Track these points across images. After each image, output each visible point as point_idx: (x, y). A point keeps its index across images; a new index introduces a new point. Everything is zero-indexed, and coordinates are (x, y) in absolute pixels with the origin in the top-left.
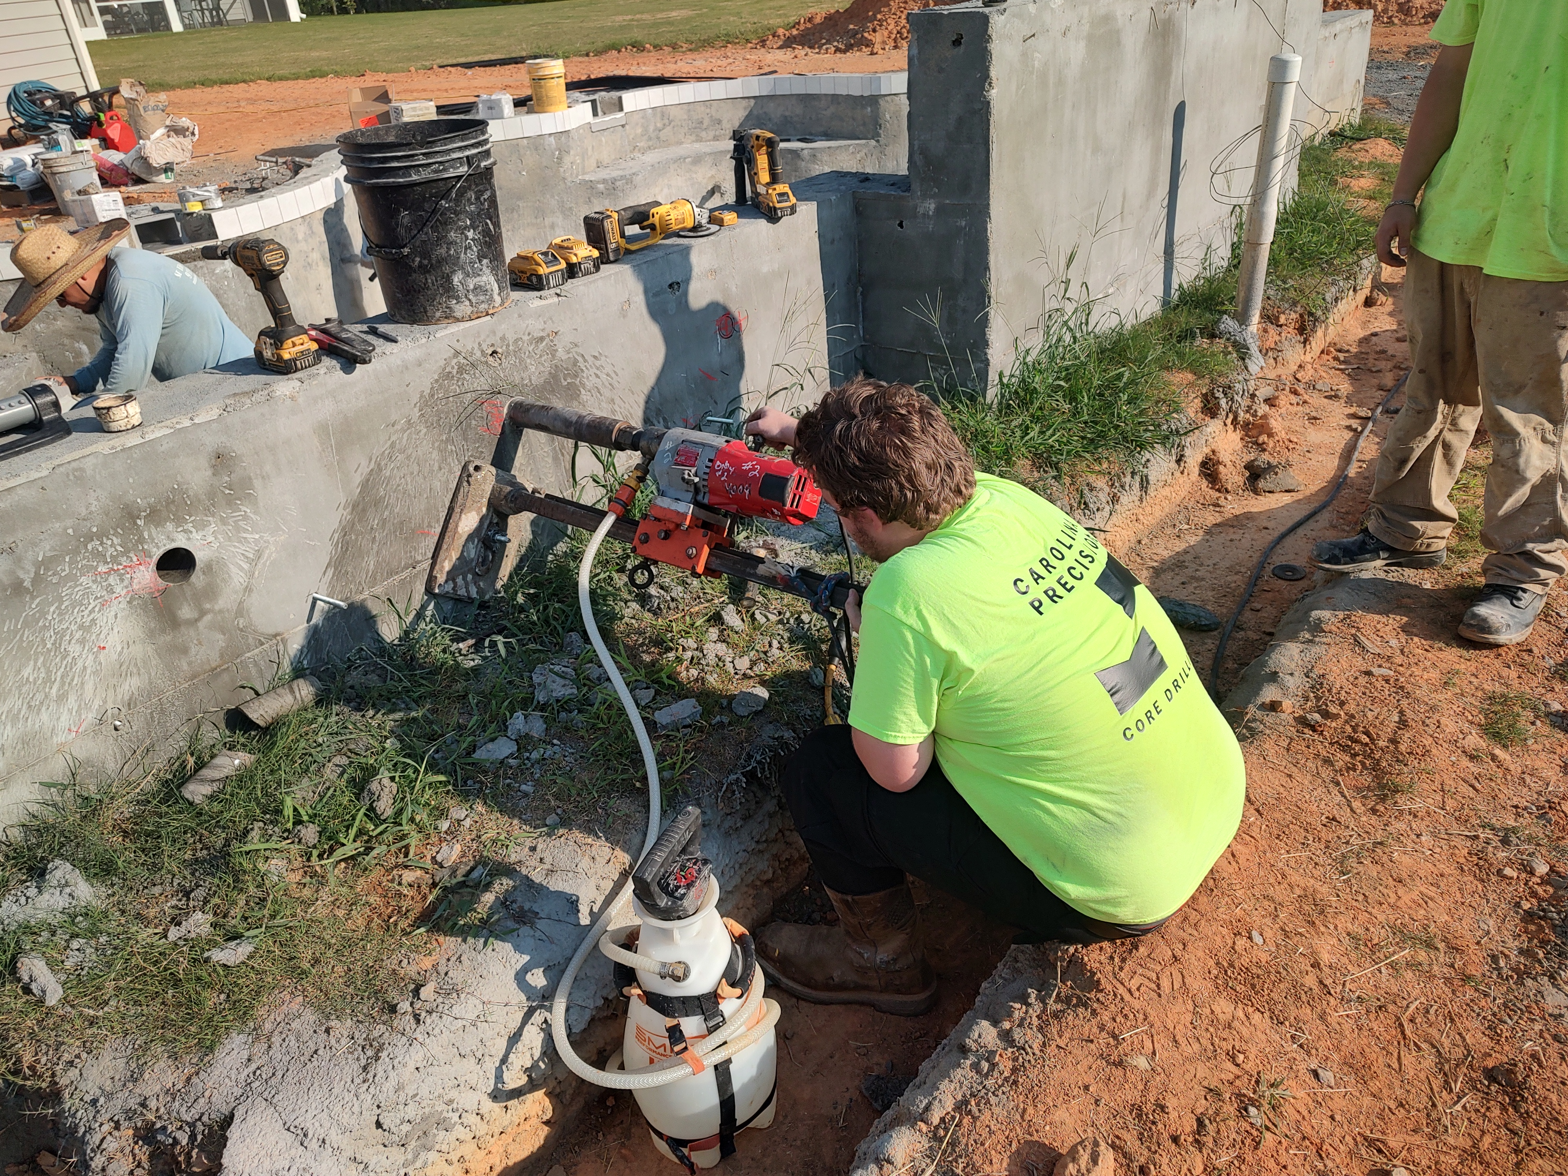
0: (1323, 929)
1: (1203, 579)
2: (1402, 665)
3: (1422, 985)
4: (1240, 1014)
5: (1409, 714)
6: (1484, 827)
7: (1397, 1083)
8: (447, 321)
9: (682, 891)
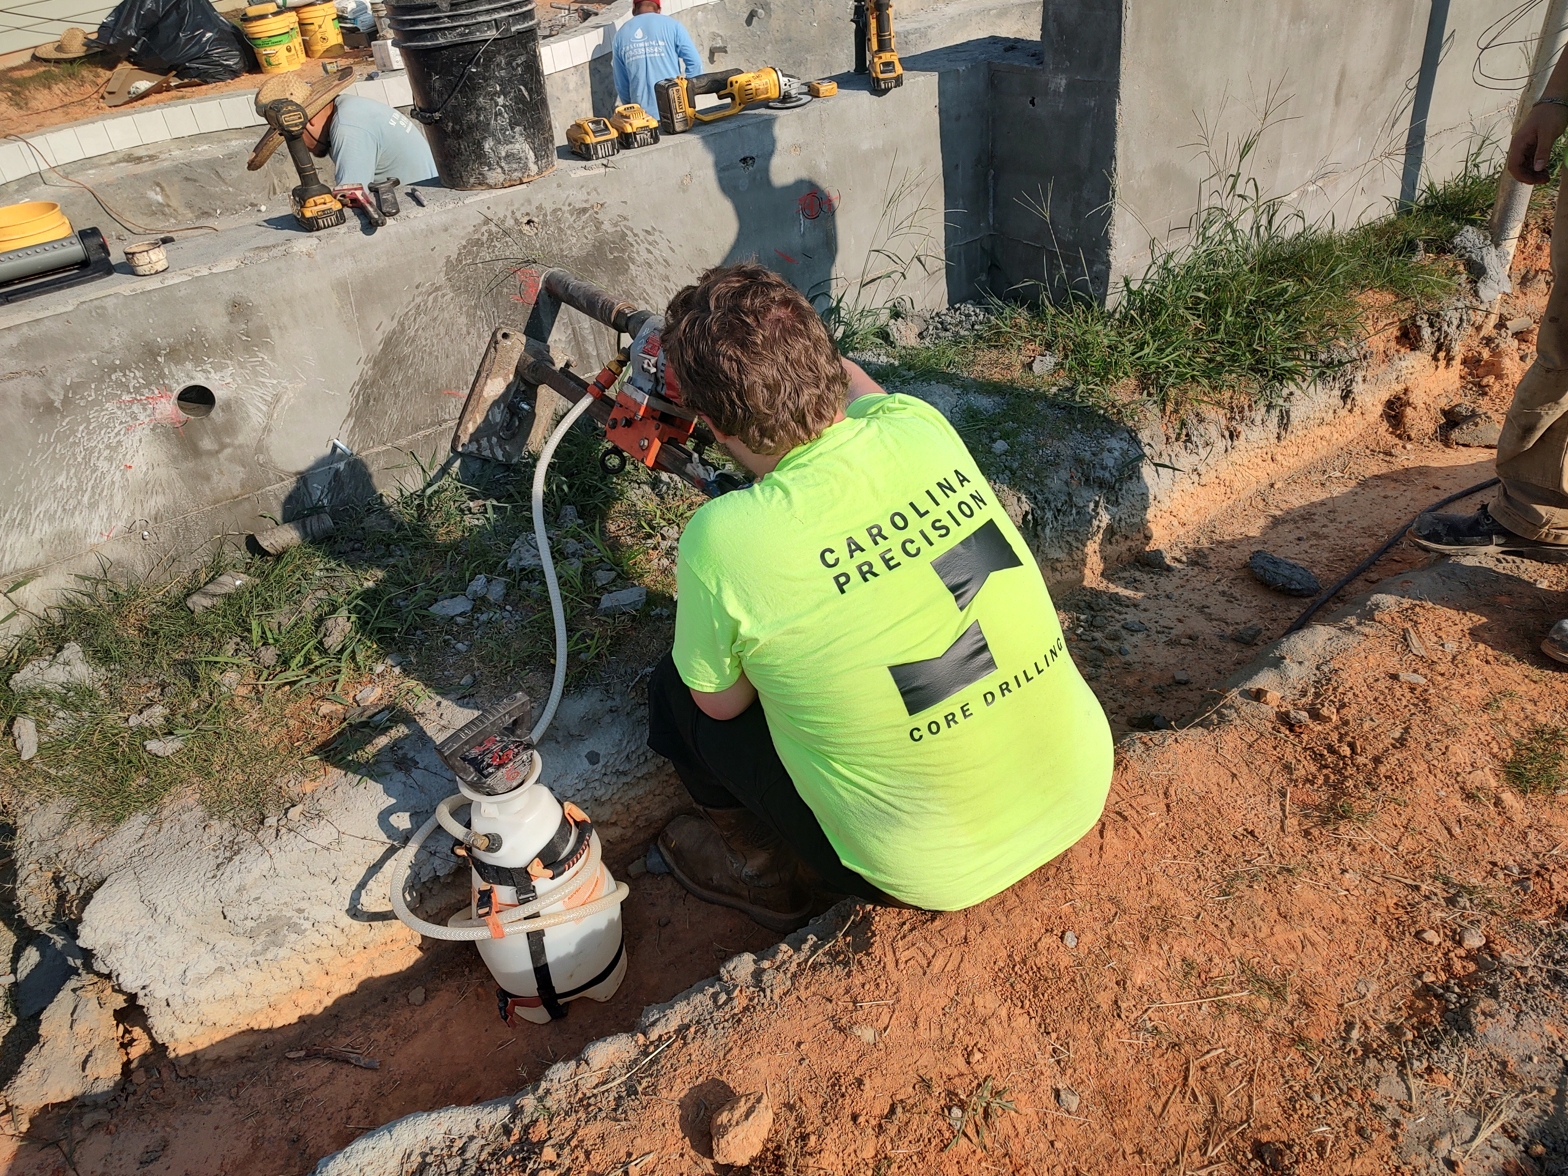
0: (1154, 947)
1: (1326, 537)
2: (1443, 675)
3: (1242, 1033)
4: (1003, 1013)
5: (1415, 731)
6: (1436, 878)
7: (1149, 1127)
8: (481, 187)
9: (491, 770)
